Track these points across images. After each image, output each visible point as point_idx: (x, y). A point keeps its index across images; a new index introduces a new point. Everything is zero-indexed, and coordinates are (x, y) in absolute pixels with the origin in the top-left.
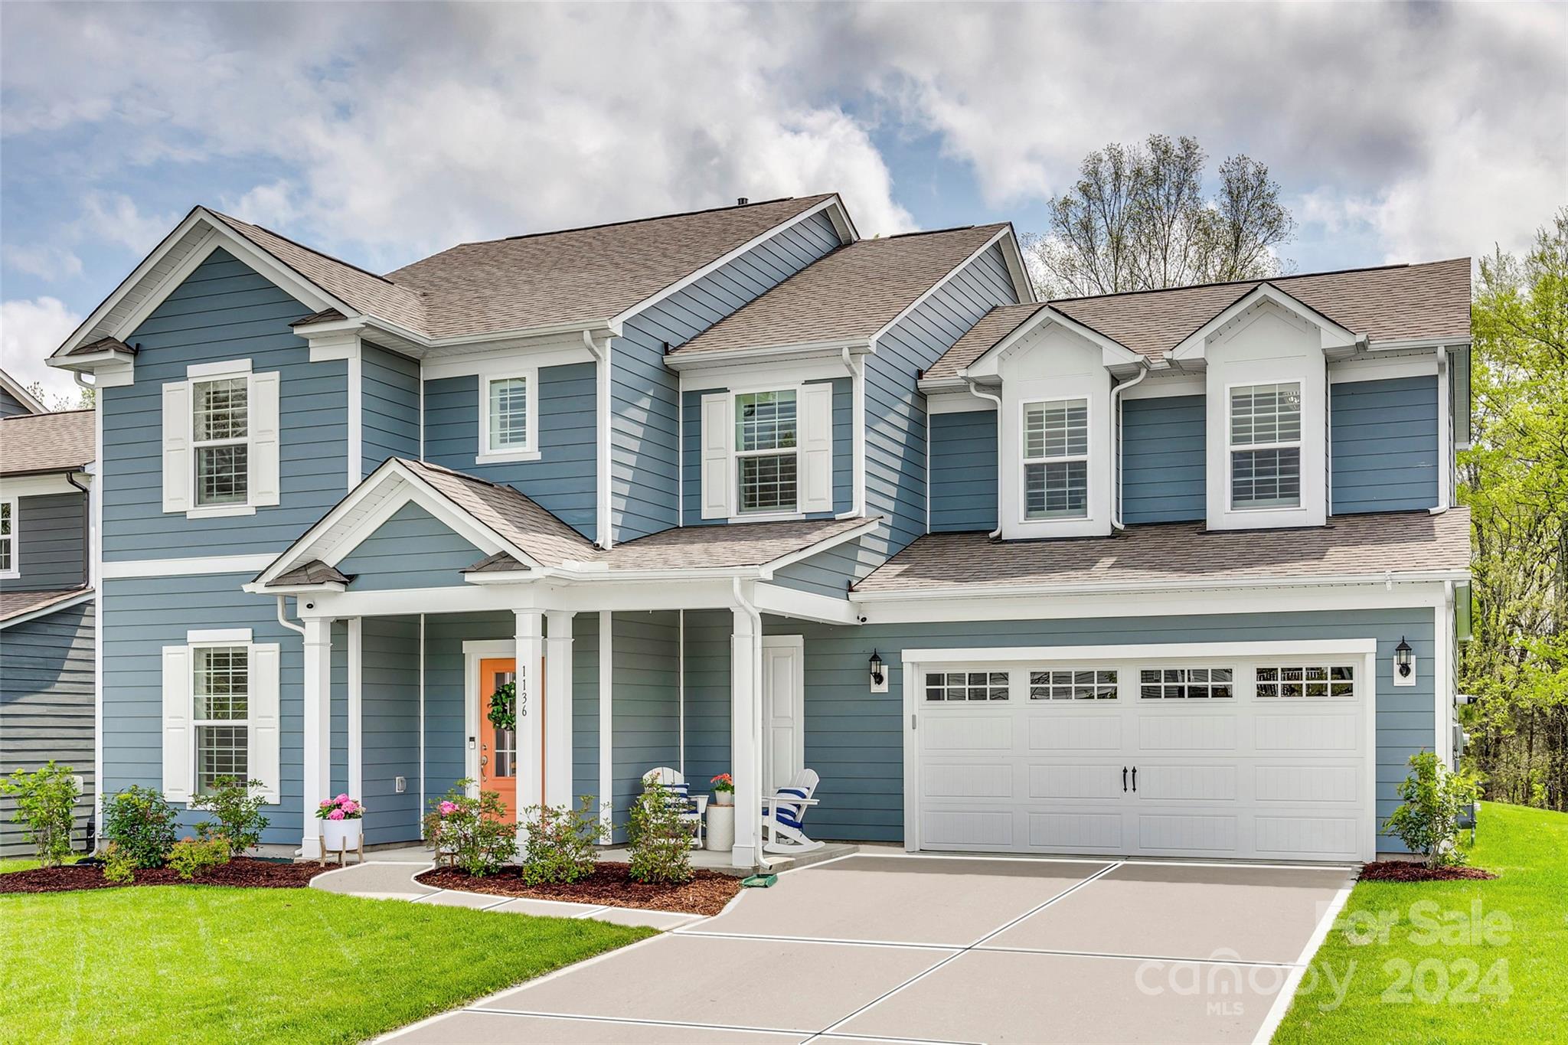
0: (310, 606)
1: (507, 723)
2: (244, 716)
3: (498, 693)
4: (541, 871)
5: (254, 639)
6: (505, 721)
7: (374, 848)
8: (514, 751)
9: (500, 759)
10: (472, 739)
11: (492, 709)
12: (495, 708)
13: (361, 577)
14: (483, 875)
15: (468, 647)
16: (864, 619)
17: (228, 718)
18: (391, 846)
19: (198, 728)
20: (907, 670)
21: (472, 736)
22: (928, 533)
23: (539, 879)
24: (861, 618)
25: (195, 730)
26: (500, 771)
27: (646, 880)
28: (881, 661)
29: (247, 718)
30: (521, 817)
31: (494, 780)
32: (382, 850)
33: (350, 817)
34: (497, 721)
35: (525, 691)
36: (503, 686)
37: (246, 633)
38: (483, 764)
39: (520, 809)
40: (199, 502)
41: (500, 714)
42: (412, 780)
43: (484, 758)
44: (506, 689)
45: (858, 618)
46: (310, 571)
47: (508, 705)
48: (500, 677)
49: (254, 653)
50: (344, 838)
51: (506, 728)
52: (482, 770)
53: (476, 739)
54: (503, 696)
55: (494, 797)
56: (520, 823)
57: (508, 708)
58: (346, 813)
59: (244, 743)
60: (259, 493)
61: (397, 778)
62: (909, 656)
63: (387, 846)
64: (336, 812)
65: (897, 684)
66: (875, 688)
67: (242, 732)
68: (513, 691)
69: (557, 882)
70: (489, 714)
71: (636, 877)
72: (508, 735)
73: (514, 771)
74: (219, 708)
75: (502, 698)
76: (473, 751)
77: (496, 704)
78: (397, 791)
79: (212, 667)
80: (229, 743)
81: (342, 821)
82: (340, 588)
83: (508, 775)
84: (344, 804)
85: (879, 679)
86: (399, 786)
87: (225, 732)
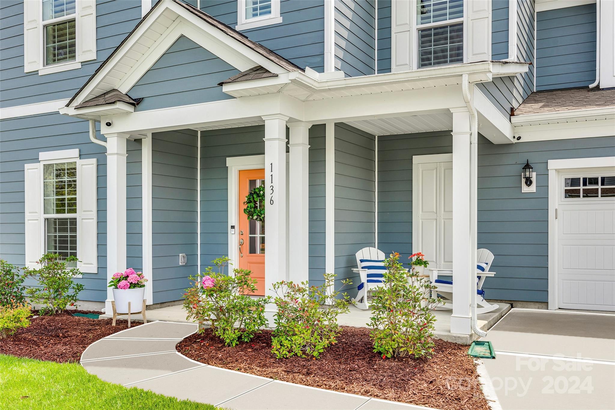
0: (109, 124)
1: (258, 215)
2: (75, 211)
3: (251, 194)
4: (289, 346)
5: (81, 156)
6: (256, 214)
7: (163, 305)
8: (263, 236)
9: (252, 241)
10: (233, 227)
11: (246, 206)
12: (249, 205)
13: (146, 100)
14: (236, 345)
15: (230, 161)
16: (519, 138)
17: (65, 213)
18: (176, 303)
19: (47, 220)
20: (552, 175)
21: (233, 225)
22: (535, 91)
23: (287, 353)
24: (516, 137)
25: (45, 221)
26: (253, 250)
27: (389, 356)
28: (532, 168)
29: (76, 213)
30: (269, 292)
31: (247, 256)
32: (169, 306)
33: (134, 287)
34: (250, 214)
35: (272, 184)
36: (255, 189)
37: (74, 152)
38: (241, 244)
39: (268, 285)
40: (47, 63)
41: (252, 210)
42: (191, 256)
43: (242, 241)
44: (257, 191)
45: (514, 137)
46: (106, 96)
47: (258, 203)
48: (252, 183)
49: (80, 166)
50: (129, 304)
51: (257, 219)
52: (240, 249)
53: (236, 227)
54: (255, 196)
55: (247, 274)
56: (269, 298)
57: (258, 205)
58: (131, 283)
59: (74, 230)
60: (83, 52)
61: (180, 255)
62: (554, 164)
63: (173, 303)
64: (123, 283)
65: (544, 186)
66: (525, 189)
67: (74, 222)
68: (262, 192)
69: (304, 356)
70: (245, 210)
71: (380, 353)
72: (258, 224)
73: (263, 250)
74: (60, 206)
75: (254, 198)
76: (233, 235)
77: (250, 202)
78: (180, 264)
79: (55, 178)
80: (65, 230)
81: (128, 290)
82: (130, 109)
83: (258, 253)
84: (130, 276)
85: (529, 182)
86: (181, 260)
87: (63, 222)
